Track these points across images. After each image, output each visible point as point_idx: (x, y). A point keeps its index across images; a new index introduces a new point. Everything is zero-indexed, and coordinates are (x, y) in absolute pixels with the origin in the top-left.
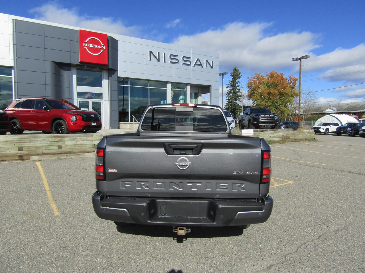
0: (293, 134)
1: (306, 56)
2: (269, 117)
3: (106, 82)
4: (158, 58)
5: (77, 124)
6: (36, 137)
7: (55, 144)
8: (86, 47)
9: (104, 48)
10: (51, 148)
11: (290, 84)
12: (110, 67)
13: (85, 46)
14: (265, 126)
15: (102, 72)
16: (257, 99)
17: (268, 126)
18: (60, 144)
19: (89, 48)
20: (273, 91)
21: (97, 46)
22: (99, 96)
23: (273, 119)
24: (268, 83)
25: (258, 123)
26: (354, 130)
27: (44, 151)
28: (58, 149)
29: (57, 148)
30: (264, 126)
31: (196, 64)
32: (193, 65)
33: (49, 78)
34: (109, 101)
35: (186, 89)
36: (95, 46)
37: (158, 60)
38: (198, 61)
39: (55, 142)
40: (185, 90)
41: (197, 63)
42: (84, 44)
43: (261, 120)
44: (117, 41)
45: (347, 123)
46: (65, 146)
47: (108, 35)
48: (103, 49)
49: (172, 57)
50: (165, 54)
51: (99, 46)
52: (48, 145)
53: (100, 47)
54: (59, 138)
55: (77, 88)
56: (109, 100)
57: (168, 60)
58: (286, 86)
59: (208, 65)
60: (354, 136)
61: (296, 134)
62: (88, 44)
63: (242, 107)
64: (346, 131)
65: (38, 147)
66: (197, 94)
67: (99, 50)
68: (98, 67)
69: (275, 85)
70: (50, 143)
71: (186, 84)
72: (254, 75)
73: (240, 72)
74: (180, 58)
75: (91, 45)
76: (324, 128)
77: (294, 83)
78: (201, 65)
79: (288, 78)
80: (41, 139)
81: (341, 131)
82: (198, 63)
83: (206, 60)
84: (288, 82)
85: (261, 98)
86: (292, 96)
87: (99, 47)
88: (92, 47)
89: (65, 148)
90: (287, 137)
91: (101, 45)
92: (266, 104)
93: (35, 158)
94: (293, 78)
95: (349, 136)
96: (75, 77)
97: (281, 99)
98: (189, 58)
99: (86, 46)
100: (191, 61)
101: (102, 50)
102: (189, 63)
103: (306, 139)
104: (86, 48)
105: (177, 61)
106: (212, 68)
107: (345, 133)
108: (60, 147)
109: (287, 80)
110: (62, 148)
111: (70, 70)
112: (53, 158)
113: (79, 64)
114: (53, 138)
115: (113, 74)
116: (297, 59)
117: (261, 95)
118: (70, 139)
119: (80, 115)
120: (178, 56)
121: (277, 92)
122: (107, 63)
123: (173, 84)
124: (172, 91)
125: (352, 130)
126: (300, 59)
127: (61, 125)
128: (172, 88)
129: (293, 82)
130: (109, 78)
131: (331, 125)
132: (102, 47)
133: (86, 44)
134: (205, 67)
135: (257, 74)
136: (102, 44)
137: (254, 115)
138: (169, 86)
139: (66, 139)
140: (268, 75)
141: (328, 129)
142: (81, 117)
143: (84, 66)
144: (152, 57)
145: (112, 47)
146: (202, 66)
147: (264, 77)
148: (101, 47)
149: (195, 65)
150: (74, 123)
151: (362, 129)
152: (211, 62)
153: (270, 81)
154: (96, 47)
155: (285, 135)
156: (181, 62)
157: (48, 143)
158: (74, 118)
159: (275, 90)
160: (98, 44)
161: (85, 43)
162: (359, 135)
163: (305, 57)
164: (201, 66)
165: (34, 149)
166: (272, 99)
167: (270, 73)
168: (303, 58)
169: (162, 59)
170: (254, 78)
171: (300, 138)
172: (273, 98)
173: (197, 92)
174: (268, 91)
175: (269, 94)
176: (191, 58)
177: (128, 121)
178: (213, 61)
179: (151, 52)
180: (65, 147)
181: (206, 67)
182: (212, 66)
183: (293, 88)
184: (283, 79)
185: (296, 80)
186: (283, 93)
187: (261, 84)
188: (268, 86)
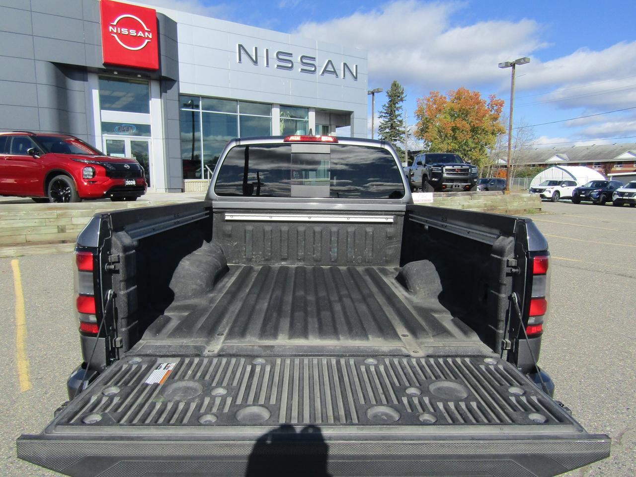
0: (503, 201)
1: (524, 59)
2: (461, 170)
3: (156, 104)
4: (254, 59)
5: (96, 183)
6: (13, 210)
7: (51, 224)
8: (116, 33)
9: (151, 37)
10: (44, 230)
11: (491, 111)
12: (163, 75)
13: (112, 32)
14: (454, 187)
15: (148, 84)
16: (433, 139)
17: (458, 186)
18: (63, 222)
19: (121, 36)
20: (460, 123)
21: (137, 33)
22: (144, 129)
23: (467, 174)
24: (452, 109)
25: (439, 180)
26: (604, 194)
27: (30, 238)
28: (59, 232)
29: (56, 230)
30: (452, 186)
31: (325, 71)
32: (321, 73)
33: (44, 95)
34: (164, 140)
35: (308, 118)
36: (133, 32)
37: (256, 62)
38: (330, 66)
39: (52, 220)
40: (306, 119)
41: (328, 69)
42: (111, 28)
43: (445, 175)
44: (175, 24)
45: (591, 182)
46: (72, 227)
47: (157, 11)
48: (148, 38)
49: (281, 57)
50: (267, 50)
51: (141, 32)
52: (36, 224)
53: (142, 35)
54: (59, 212)
55: (101, 116)
56: (164, 138)
57: (274, 63)
58: (484, 116)
59: (347, 73)
60: (603, 204)
61: (508, 200)
62: (119, 29)
63: (406, 154)
64: (590, 195)
65: (17, 229)
66: (327, 127)
67: (140, 40)
68: (140, 74)
69: (464, 113)
70: (41, 222)
71: (308, 109)
72: (428, 96)
73: (403, 90)
74: (297, 59)
75: (125, 31)
76: (551, 190)
77: (497, 111)
78: (335, 72)
79: (488, 101)
80: (22, 213)
81: (581, 196)
82: (330, 70)
83: (345, 64)
84: (486, 108)
85: (441, 137)
86: (493, 134)
87: (140, 34)
88: (127, 33)
89: (71, 231)
90: (491, 206)
91: (144, 31)
92: (449, 148)
93: (10, 251)
94: (496, 100)
95: (595, 203)
96: (96, 94)
97: (474, 139)
98: (314, 59)
99: (115, 31)
100: (317, 65)
101: (147, 41)
102: (313, 69)
103: (525, 210)
104: (116, 36)
105: (290, 65)
106: (356, 78)
107: (588, 198)
108: (62, 230)
109: (486, 105)
110: (67, 231)
111: (85, 80)
112: (47, 251)
113: (103, 67)
114: (47, 212)
115: (170, 88)
116: (507, 65)
117: (439, 132)
118: (82, 212)
119: (102, 165)
120: (291, 54)
121: (468, 126)
122: (157, 67)
123: (283, 107)
124: (281, 121)
125: (600, 193)
126: (513, 65)
127: (64, 185)
128: (282, 115)
129: (495, 108)
130: (162, 97)
131: (563, 185)
132: (146, 34)
133: (115, 28)
134: (342, 77)
135: (434, 93)
136: (146, 29)
137: (434, 166)
138: (276, 113)
139: (75, 212)
140: (452, 95)
141: (557, 192)
142: (103, 170)
143: (112, 72)
144: (244, 55)
145: (165, 35)
146: (337, 75)
147: (445, 98)
148: (144, 35)
149: (323, 73)
150: (89, 181)
151: (618, 192)
152: (353, 66)
153: (457, 107)
154: (135, 34)
155: (490, 202)
156: (298, 67)
157: (37, 221)
158: (88, 172)
159: (464, 122)
160: (139, 28)
161: (113, 26)
162: (612, 203)
163: (522, 61)
164: (335, 76)
165: (9, 233)
166: (459, 138)
167: (456, 90)
168: (519, 62)
169: (262, 61)
170: (428, 100)
171: (515, 208)
172: (459, 135)
173: (327, 123)
174: (453, 124)
175: (454, 129)
176: (317, 59)
177: (200, 177)
178: (356, 66)
179: (240, 46)
180: (73, 229)
181: (344, 76)
182: (355, 74)
183: (495, 119)
184: (478, 103)
185: (501, 105)
186: (477, 128)
187: (440, 110)
188: (452, 116)
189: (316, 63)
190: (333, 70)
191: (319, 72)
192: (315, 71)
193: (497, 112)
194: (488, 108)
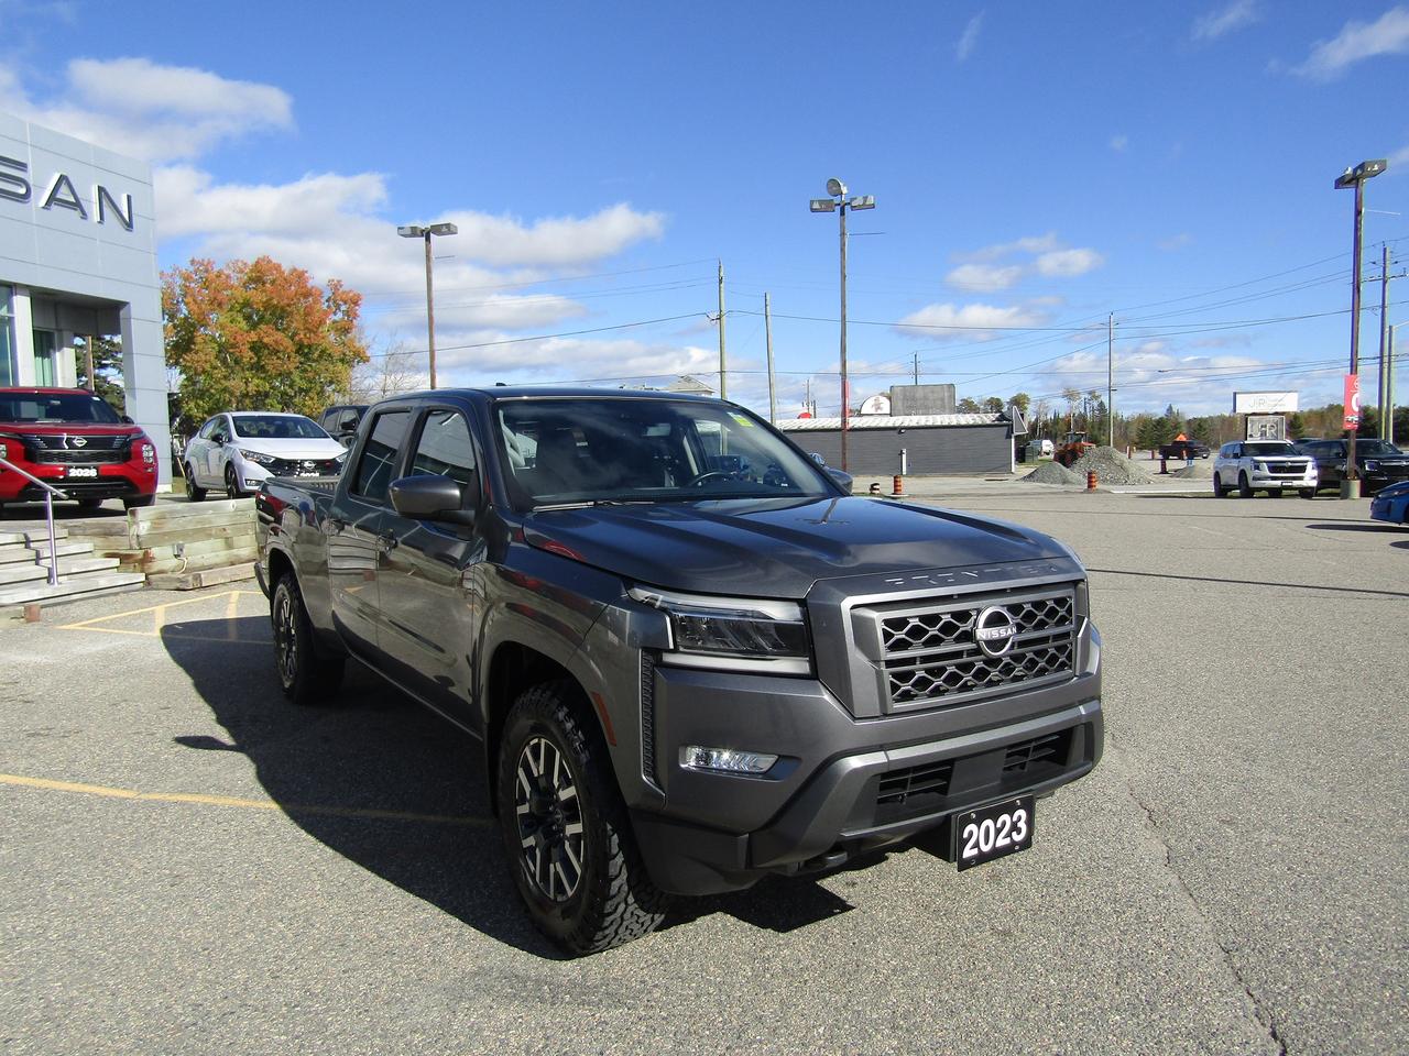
1: (448, 225)
11: (335, 313)
16: (207, 367)
20: (270, 336)
24: (246, 304)
31: (52, 199)
32: (43, 202)
35: (11, 311)
38: (65, 189)
41: (58, 196)
58: (322, 322)
59: (109, 212)
69: (277, 314)
71: (10, 288)
72: (186, 266)
77: (347, 313)
78: (77, 205)
79: (327, 294)
82: (64, 198)
83: (101, 189)
84: (325, 307)
85: (224, 362)
86: (342, 360)
92: (249, 389)
94: (343, 293)
97: (305, 371)
98: (22, 166)
100: (31, 181)
102: (22, 191)
106: (129, 225)
109: (323, 300)
116: (414, 232)
117: (222, 352)
121: (287, 342)
126: (427, 235)
129: (343, 308)
134: (97, 218)
135: (202, 264)
140: (241, 271)
146: (83, 213)
147: (228, 276)
149: (48, 203)
152: (120, 198)
153: (258, 297)
159: (279, 336)
163: (444, 229)
164: (76, 214)
166: (268, 368)
167: (251, 261)
168: (437, 230)
170: (188, 279)
172: (272, 364)
174: (253, 337)
175: (256, 348)
176: (30, 167)
178: (129, 197)
181: (101, 217)
182: (126, 216)
183: (345, 330)
184: (307, 295)
185: (356, 304)
186: (309, 347)
187: (220, 305)
188: (248, 318)
189: (29, 176)
190: (73, 200)
191: (38, 198)
192: (27, 196)
193: (349, 316)
194: (329, 307)
